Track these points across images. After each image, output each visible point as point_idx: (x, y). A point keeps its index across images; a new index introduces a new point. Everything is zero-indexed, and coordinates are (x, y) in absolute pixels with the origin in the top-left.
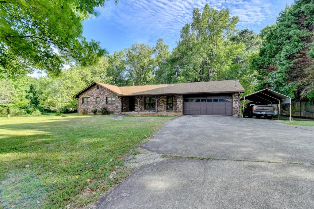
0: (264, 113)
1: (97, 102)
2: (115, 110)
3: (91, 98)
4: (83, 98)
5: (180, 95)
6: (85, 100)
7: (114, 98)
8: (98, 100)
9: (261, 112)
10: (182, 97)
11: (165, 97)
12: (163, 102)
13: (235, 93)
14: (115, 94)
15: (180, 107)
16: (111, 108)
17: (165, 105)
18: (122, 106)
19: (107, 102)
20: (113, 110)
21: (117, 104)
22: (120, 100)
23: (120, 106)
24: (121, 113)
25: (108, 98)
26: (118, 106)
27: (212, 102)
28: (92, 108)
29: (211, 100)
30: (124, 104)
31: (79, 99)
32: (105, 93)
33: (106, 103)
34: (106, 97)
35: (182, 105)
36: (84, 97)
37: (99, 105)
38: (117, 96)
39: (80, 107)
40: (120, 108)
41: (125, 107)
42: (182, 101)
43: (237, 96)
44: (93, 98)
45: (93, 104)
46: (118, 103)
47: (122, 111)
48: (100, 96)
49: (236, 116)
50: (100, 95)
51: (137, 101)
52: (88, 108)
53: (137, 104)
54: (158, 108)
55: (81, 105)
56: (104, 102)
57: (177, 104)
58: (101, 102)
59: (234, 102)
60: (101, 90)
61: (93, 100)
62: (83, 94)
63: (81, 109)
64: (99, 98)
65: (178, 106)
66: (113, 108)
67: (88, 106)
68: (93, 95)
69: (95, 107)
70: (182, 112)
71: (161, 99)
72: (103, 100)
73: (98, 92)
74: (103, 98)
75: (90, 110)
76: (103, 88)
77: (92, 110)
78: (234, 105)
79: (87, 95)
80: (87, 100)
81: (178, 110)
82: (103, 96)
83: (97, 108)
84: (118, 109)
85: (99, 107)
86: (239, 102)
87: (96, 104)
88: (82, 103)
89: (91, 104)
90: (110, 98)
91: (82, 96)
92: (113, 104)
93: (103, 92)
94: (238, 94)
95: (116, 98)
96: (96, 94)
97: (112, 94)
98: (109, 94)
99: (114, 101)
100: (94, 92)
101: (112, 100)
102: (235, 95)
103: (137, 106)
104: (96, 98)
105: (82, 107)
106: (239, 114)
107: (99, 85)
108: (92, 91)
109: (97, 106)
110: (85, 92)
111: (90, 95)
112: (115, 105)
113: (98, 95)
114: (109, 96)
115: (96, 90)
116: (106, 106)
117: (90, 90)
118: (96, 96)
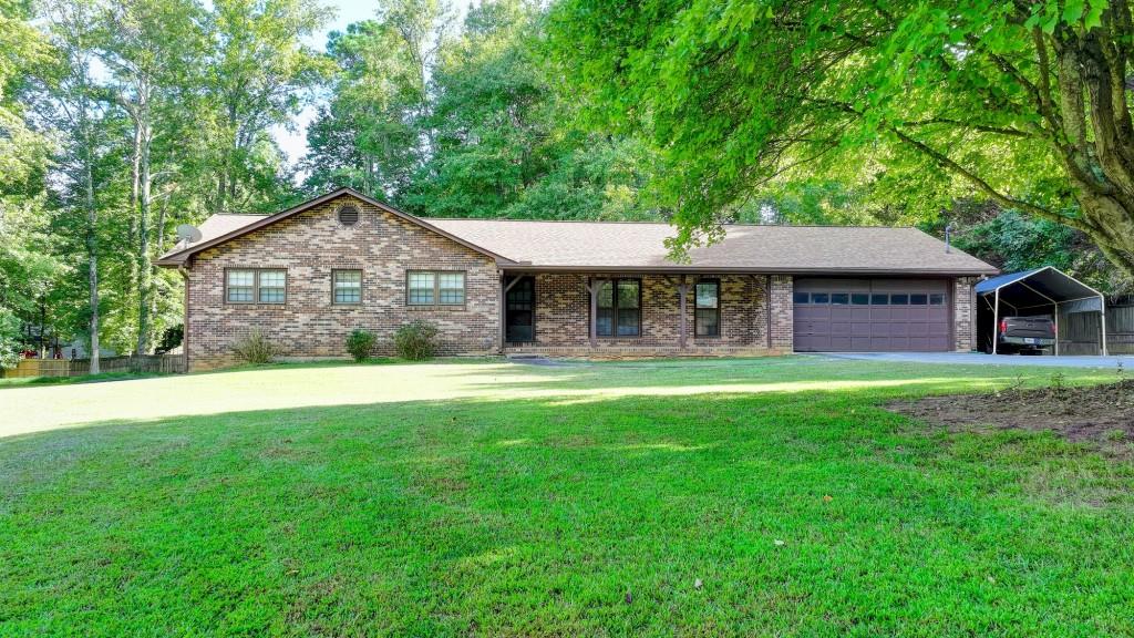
0: (1031, 341)
1: (334, 293)
2: (462, 335)
3: (294, 272)
4: (225, 269)
5: (782, 275)
6: (241, 279)
7: (453, 277)
8: (347, 283)
10: (791, 283)
11: (690, 280)
13: (961, 276)
14: (482, 255)
15: (784, 322)
16: (440, 328)
19: (408, 294)
20: (452, 339)
21: (474, 307)
23: (491, 318)
24: (502, 352)
25: (416, 277)
26: (479, 316)
28: (300, 326)
29: (887, 296)
31: (199, 276)
32: (398, 251)
34: (402, 270)
35: (790, 313)
36: (237, 261)
37: (354, 314)
38: (479, 269)
39: (206, 324)
40: (496, 325)
42: (790, 298)
43: (968, 288)
44: (308, 271)
45: (307, 307)
46: (483, 303)
48: (366, 265)
50: (359, 259)
51: (546, 295)
52: (274, 329)
53: (547, 312)
54: (655, 328)
55: (210, 310)
56: (393, 298)
57: (769, 310)
58: (372, 297)
59: (959, 306)
60: (372, 232)
61: (308, 282)
62: (230, 249)
63: (209, 336)
64: (348, 276)
65: (773, 319)
66: (449, 328)
67: (273, 320)
68: (309, 254)
69: (325, 322)
70: (790, 342)
71: (667, 287)
72: (385, 285)
73: (352, 241)
74: (382, 275)
75: (288, 342)
76: (386, 221)
77: (302, 341)
78: (959, 316)
79: (260, 254)
80: (257, 280)
81: (772, 335)
82: (384, 265)
83: (341, 329)
84: (484, 332)
85: (356, 321)
86: (974, 305)
87: (332, 304)
88: (220, 300)
89: (295, 304)
90: (431, 278)
91: (226, 256)
92: (453, 308)
93: (383, 245)
94: (973, 278)
95: (470, 277)
96: (337, 250)
97: (443, 258)
98: (425, 255)
99: (453, 294)
100: (316, 241)
101: (443, 285)
102: (960, 283)
103: (552, 320)
104: (332, 275)
105: (221, 321)
106: (975, 343)
107: (359, 205)
108: (307, 237)
109: (338, 316)
110: (249, 236)
111: (291, 256)
112: (463, 313)
113: (352, 257)
114: (422, 268)
115: (333, 233)
116: (405, 316)
117: (291, 228)
118: (331, 260)
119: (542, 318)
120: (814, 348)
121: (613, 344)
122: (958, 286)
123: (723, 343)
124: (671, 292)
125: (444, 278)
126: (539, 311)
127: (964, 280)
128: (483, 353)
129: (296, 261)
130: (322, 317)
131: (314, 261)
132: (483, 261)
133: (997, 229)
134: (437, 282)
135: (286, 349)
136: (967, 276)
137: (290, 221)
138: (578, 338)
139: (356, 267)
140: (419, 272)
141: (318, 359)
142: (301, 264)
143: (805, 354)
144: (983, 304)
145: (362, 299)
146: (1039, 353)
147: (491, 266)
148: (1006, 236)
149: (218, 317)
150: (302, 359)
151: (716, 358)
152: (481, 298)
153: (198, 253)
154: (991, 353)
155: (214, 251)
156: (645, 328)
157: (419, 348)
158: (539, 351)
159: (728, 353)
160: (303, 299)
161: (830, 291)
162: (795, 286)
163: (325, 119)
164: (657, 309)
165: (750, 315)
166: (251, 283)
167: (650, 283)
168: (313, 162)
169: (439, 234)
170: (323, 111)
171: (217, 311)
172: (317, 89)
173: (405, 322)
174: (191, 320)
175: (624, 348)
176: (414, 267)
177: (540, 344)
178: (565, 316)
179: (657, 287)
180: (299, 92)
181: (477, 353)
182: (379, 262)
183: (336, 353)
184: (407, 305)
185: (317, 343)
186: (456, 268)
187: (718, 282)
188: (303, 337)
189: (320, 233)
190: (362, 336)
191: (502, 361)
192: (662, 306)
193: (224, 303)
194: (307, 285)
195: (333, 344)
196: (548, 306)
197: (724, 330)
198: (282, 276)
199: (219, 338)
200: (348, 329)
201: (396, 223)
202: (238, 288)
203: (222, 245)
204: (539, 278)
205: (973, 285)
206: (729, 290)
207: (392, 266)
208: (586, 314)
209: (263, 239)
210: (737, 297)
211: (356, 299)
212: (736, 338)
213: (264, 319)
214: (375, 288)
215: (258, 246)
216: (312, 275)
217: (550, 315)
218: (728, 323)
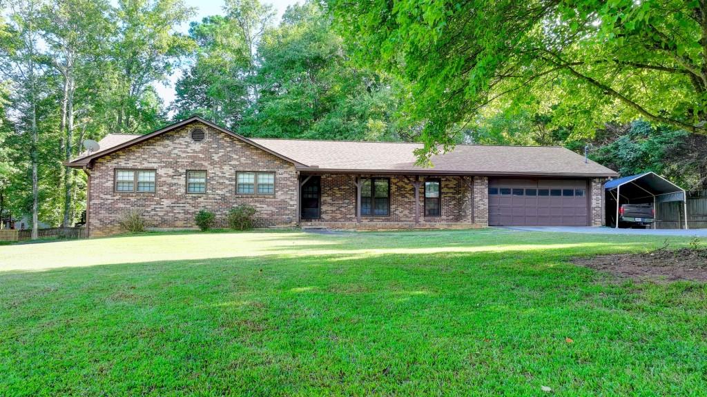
0: (639, 220)
1: (188, 185)
2: (272, 214)
3: (161, 171)
4: (115, 170)
5: (481, 176)
7: (267, 176)
8: (196, 179)
10: (487, 182)
13: (595, 178)
14: (286, 162)
15: (482, 207)
16: (258, 209)
19: (237, 187)
20: (265, 216)
21: (280, 196)
23: (292, 203)
24: (299, 225)
25: (242, 176)
26: (284, 201)
27: (549, 197)
28: (165, 208)
29: (548, 190)
31: (97, 174)
32: (231, 158)
34: (233, 171)
35: (486, 201)
36: (123, 164)
37: (201, 200)
39: (101, 206)
42: (486, 191)
43: (599, 185)
44: (171, 171)
45: (169, 195)
46: (286, 193)
48: (209, 167)
49: (598, 226)
50: (206, 164)
51: (328, 188)
52: (147, 209)
53: (329, 199)
54: (398, 210)
55: (104, 197)
56: (227, 190)
57: (473, 199)
58: (213, 189)
59: (594, 197)
60: (213, 146)
62: (118, 156)
63: (103, 214)
64: (197, 175)
65: (476, 204)
66: (264, 209)
67: (147, 203)
68: (171, 160)
69: (181, 205)
70: (486, 219)
71: (407, 184)
72: (221, 181)
73: (200, 152)
74: (220, 175)
75: (156, 218)
76: (223, 138)
77: (165, 217)
78: (594, 204)
79: (138, 160)
80: (136, 177)
81: (475, 215)
82: (221, 168)
83: (192, 210)
84: (287, 212)
85: (202, 204)
86: (604, 197)
87: (186, 193)
88: (111, 190)
89: (161, 192)
90: (252, 176)
91: (115, 161)
92: (267, 196)
93: (220, 154)
94: (603, 179)
95: (278, 176)
96: (190, 157)
97: (260, 164)
98: (248, 162)
99: (266, 187)
100: (176, 151)
101: (261, 181)
102: (595, 182)
103: (332, 205)
104: (186, 174)
105: (111, 204)
106: (604, 221)
107: (205, 128)
108: (169, 148)
109: (190, 201)
110: (131, 148)
111: (159, 161)
112: (273, 200)
113: (200, 162)
114: (247, 170)
115: (187, 146)
116: (235, 201)
117: (159, 143)
118: (185, 164)
119: (325, 203)
120: (501, 223)
121: (371, 220)
122: (593, 184)
123: (443, 220)
124: (409, 187)
125: (261, 176)
126: (323, 199)
127: (597, 180)
128: (285, 226)
129: (163, 164)
130: (180, 202)
131: (174, 165)
132: (287, 166)
133: (616, 148)
134: (256, 179)
135: (155, 223)
136: (600, 178)
137: (158, 138)
138: (349, 216)
139: (203, 169)
140: (244, 172)
141: (176, 229)
142: (165, 167)
143: (496, 228)
144: (609, 196)
145: (206, 190)
146: (644, 228)
147: (292, 169)
148: (623, 152)
149: (109, 201)
150: (166, 229)
151: (438, 230)
152: (285, 190)
153: (97, 158)
154: (615, 227)
155: (108, 157)
156: (392, 210)
157: (243, 222)
158: (323, 225)
159: (446, 227)
160: (166, 189)
161: (512, 187)
162: (489, 183)
163: (187, 78)
164: (400, 198)
165: (460, 202)
166: (132, 179)
167: (395, 181)
168: (179, 105)
169: (257, 148)
170: (185, 72)
171: (109, 197)
172: (183, 58)
173: (235, 205)
174: (92, 203)
175: (379, 223)
176: (241, 169)
177: (324, 220)
178: (340, 202)
179: (400, 184)
180: (171, 60)
181: (283, 226)
182: (218, 166)
183: (189, 225)
184: (236, 194)
185: (176, 219)
186: (269, 170)
187: (439, 181)
188: (166, 214)
189: (179, 146)
190: (205, 213)
191: (299, 231)
192: (403, 196)
193: (114, 192)
194: (169, 180)
195: (187, 220)
196: (329, 195)
197: (443, 212)
198: (153, 174)
199: (110, 215)
200: (196, 210)
201: (230, 140)
202: (123, 182)
203: (113, 153)
204: (323, 177)
205: (603, 184)
206: (446, 186)
207: (226, 168)
208: (354, 201)
209: (141, 150)
210: (452, 191)
211: (203, 190)
212: (451, 217)
213: (140, 203)
214: (215, 182)
215: (137, 155)
216: (173, 174)
217: (331, 201)
218: (446, 207)
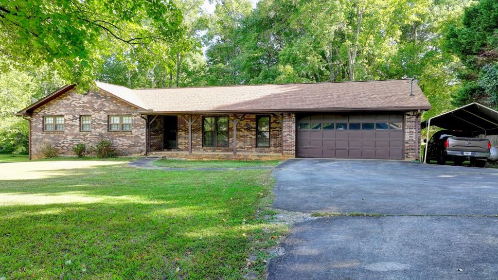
0: (470, 154)
1: (81, 127)
2: (130, 146)
3: (66, 117)
4: (43, 117)
5: (289, 113)
6: (50, 121)
7: (127, 118)
8: (86, 121)
9: (462, 151)
10: (294, 118)
11: (253, 116)
12: (248, 128)
13: (409, 111)
15: (290, 141)
16: (121, 143)
17: (251, 136)
18: (149, 138)
19: (109, 126)
20: (126, 148)
21: (135, 133)
22: (145, 122)
23: (142, 138)
24: (146, 155)
25: (112, 118)
26: (137, 136)
27: (361, 131)
28: (69, 141)
30: (152, 133)
31: (34, 120)
32: (104, 106)
33: (108, 131)
34: (106, 115)
35: (294, 135)
36: (47, 113)
37: (88, 136)
38: (135, 114)
39: (37, 139)
40: (144, 141)
41: (155, 141)
42: (294, 127)
43: (414, 118)
44: (71, 117)
45: (71, 133)
46: (139, 130)
47: (149, 149)
48: (92, 113)
49: (410, 160)
50: (90, 110)
51: (182, 125)
52: (59, 142)
55: (38, 134)
56: (102, 129)
57: (283, 133)
58: (95, 128)
60: (94, 98)
61: (71, 122)
62: (44, 108)
63: (38, 145)
64: (86, 118)
65: (284, 138)
66: (124, 142)
67: (60, 138)
68: (71, 109)
69: (77, 139)
70: (293, 152)
72: (99, 122)
73: (87, 103)
74: (99, 118)
75: (64, 148)
77: (69, 148)
78: (407, 137)
79: (55, 110)
80: (55, 121)
81: (284, 148)
82: (99, 113)
83: (83, 142)
84: (140, 145)
85: (89, 139)
87: (81, 131)
88: (41, 130)
89: (66, 131)
90: (119, 118)
91: (43, 111)
92: (126, 133)
93: (98, 104)
95: (133, 118)
96: (81, 106)
97: (122, 109)
99: (128, 126)
100: (74, 103)
101: (124, 122)
102: (409, 115)
103: (185, 138)
104: (80, 118)
105: (42, 139)
106: (418, 155)
108: (71, 101)
109: (82, 137)
111: (65, 110)
112: (131, 135)
113: (87, 110)
114: (114, 114)
115: (80, 99)
116: (107, 136)
117: (65, 97)
118: (79, 111)
119: (180, 137)
121: (214, 150)
122: (407, 117)
123: (271, 151)
125: (123, 118)
126: (179, 133)
127: (411, 113)
129: (67, 112)
130: (77, 137)
131: (72, 112)
134: (121, 120)
135: (64, 151)
136: (416, 111)
139: (89, 114)
140: (114, 116)
142: (68, 114)
145: (91, 129)
149: (41, 137)
150: (69, 155)
152: (138, 128)
155: (39, 109)
156: (230, 142)
160: (69, 129)
161: (322, 122)
162: (296, 120)
166: (53, 122)
171: (40, 134)
176: (111, 113)
177: (180, 149)
182: (97, 112)
186: (128, 113)
187: (269, 117)
188: (69, 146)
189: (75, 99)
192: (239, 130)
193: (43, 131)
194: (71, 123)
196: (183, 131)
197: (272, 144)
198: (63, 119)
202: (49, 125)
203: (42, 106)
204: (179, 117)
207: (102, 113)
208: (201, 135)
209: (55, 103)
210: (279, 125)
211: (89, 129)
213: (55, 138)
214: (95, 124)
215: (54, 106)
216: (72, 118)
217: (184, 135)
218: (274, 140)
